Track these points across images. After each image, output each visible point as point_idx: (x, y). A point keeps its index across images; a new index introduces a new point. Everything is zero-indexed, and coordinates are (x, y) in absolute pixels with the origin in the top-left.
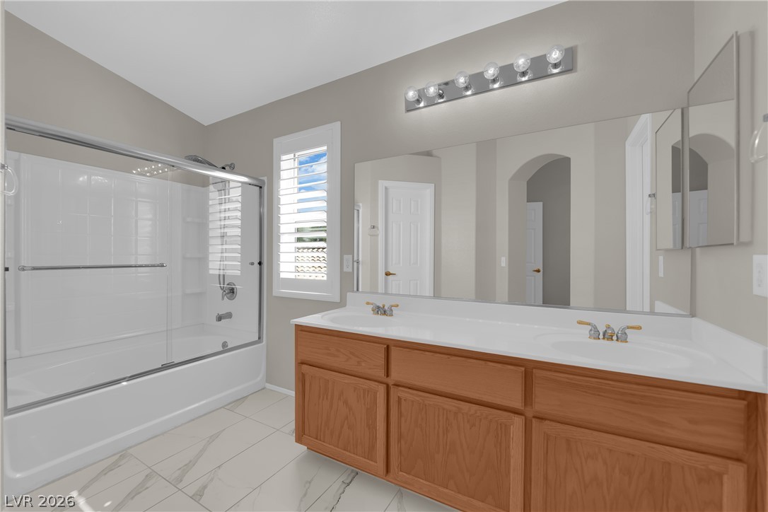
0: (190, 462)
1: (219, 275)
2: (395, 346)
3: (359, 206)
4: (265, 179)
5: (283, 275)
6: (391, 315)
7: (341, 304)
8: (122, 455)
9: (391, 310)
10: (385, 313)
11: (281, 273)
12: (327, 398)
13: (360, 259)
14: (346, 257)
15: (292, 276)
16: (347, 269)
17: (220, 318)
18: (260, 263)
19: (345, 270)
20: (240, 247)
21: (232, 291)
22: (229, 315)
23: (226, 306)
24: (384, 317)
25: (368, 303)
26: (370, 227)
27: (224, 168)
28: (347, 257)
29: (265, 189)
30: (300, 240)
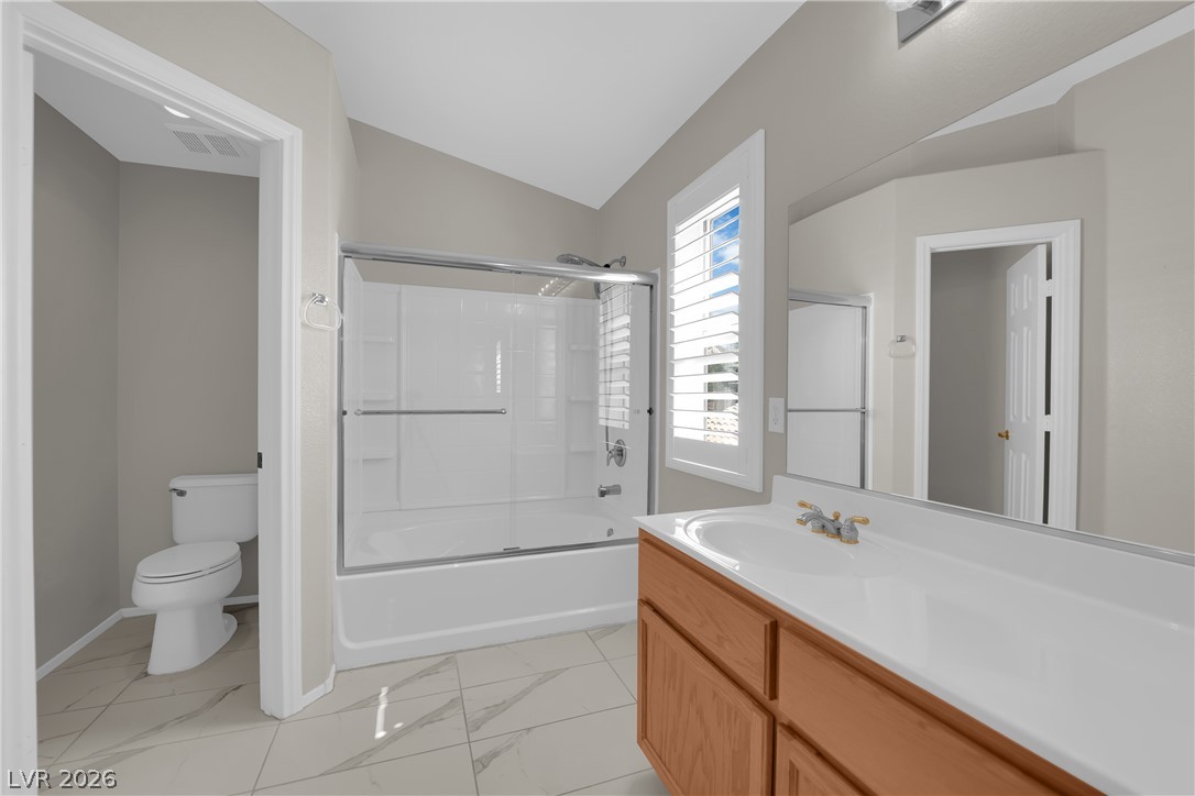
0: (504, 702)
1: (607, 427)
2: (788, 629)
3: (868, 299)
4: (658, 271)
5: (678, 433)
6: (853, 540)
7: (762, 497)
8: (449, 658)
9: (853, 529)
10: (838, 533)
11: (675, 429)
12: (674, 688)
13: (870, 405)
14: (772, 401)
15: (699, 436)
16: (776, 427)
17: (603, 494)
18: (650, 411)
19: (772, 428)
20: (628, 385)
21: (620, 453)
22: (616, 490)
23: (611, 474)
24: (834, 543)
25: (803, 505)
26: (893, 338)
27: (607, 266)
28: (776, 403)
29: (658, 287)
30: (713, 369)
